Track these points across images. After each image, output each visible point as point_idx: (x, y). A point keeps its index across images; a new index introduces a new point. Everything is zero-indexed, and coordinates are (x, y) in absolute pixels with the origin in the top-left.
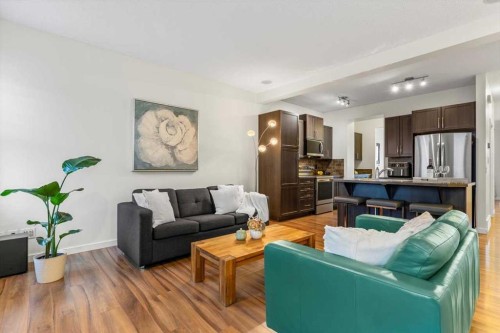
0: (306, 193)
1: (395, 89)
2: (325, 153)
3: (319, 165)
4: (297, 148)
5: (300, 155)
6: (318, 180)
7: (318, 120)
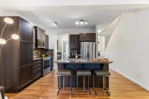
0: (37, 68)
1: (77, 23)
2: (46, 46)
3: (43, 52)
4: (32, 43)
5: (34, 47)
6: (44, 60)
7: (43, 31)
